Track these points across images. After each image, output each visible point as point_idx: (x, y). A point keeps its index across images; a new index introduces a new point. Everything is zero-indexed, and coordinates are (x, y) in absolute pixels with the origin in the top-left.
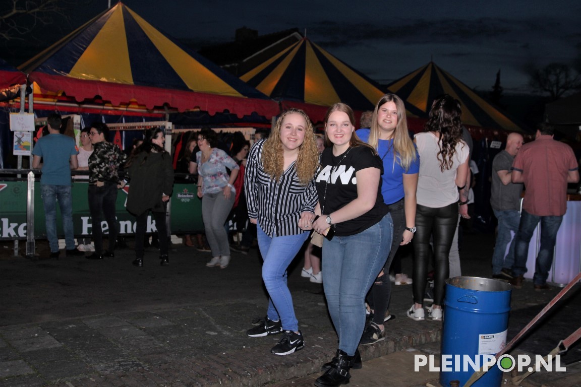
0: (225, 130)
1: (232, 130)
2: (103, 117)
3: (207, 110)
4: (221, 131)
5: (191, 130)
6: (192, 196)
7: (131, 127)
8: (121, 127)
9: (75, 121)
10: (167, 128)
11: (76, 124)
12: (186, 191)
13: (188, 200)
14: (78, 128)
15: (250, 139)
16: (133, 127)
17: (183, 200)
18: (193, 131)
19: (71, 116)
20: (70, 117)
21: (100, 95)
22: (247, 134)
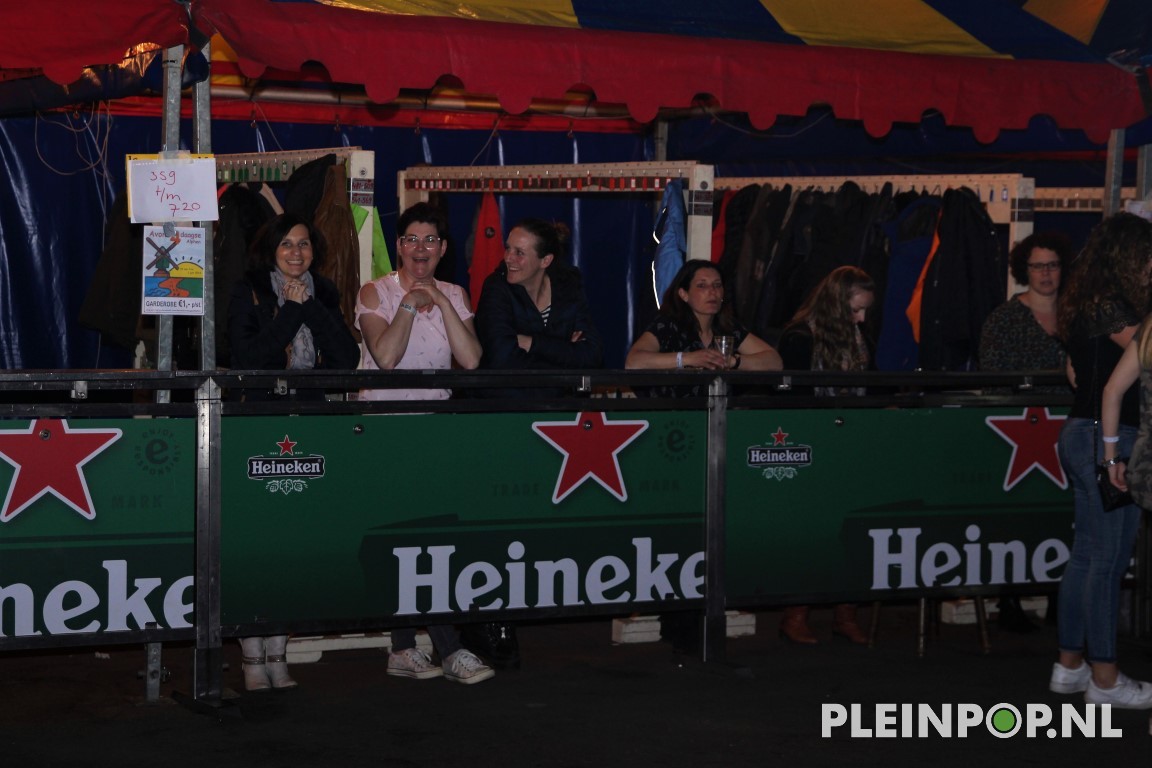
0: (903, 183)
1: (936, 184)
2: (425, 140)
3: (857, 118)
4: (888, 186)
5: (760, 181)
6: (804, 456)
7: (544, 182)
8: (505, 181)
9: (354, 173)
10: (696, 186)
11: (358, 184)
12: (780, 437)
13: (790, 473)
14: (365, 201)
15: (1013, 219)
16: (553, 182)
17: (770, 473)
18: (768, 186)
19: (339, 153)
20: (332, 158)
21: (455, 74)
22: (997, 197)
